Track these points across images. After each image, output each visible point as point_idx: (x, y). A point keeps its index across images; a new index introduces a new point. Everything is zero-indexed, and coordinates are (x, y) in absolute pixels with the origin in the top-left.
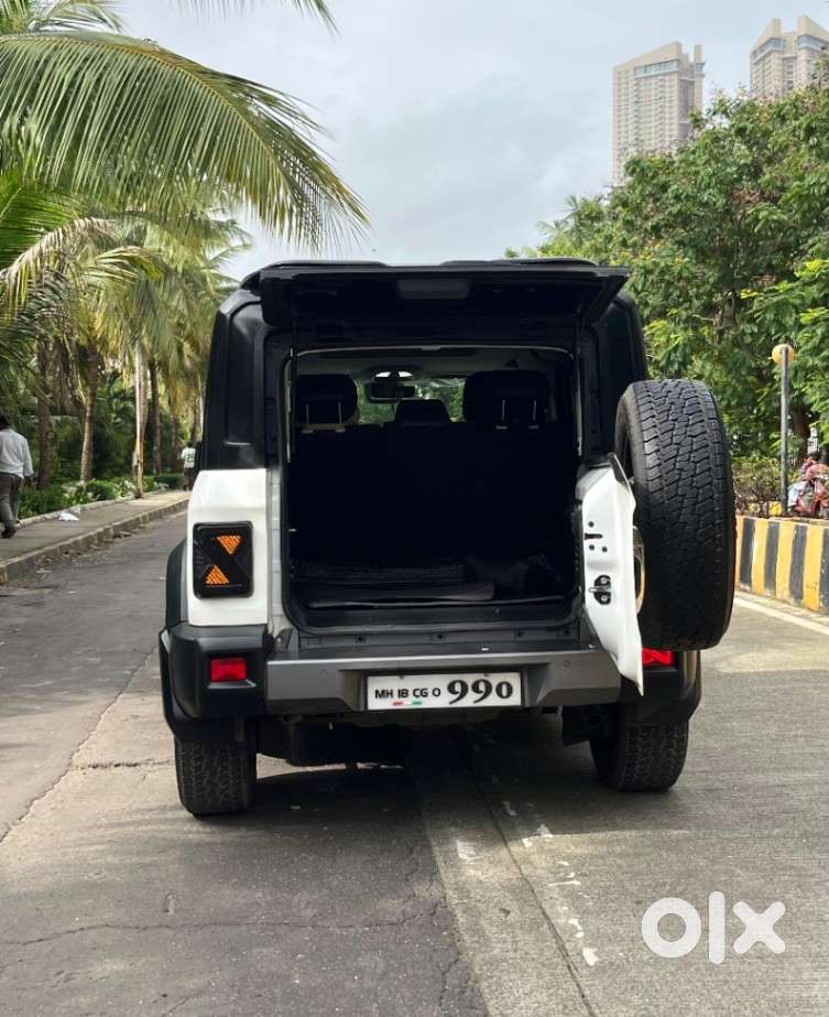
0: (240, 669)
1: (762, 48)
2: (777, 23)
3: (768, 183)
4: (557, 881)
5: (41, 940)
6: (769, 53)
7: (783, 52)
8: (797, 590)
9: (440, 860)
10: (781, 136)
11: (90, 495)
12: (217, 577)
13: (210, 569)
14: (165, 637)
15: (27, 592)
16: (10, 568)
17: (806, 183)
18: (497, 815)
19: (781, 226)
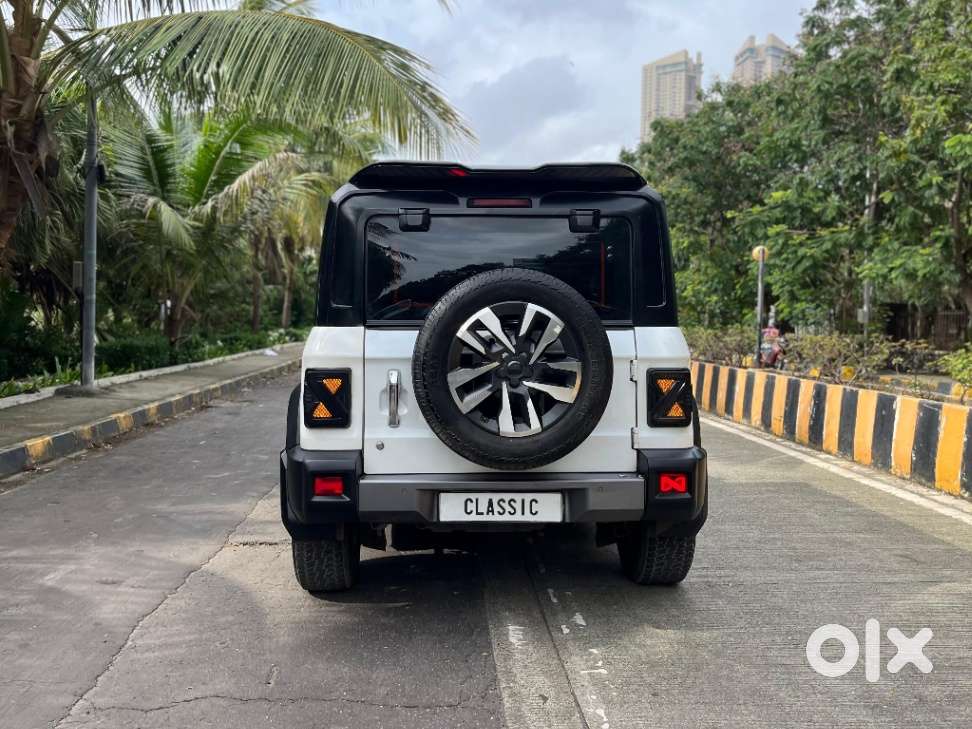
0: (337, 486)
1: (741, 55)
2: (752, 38)
3: (748, 138)
4: (588, 668)
5: (161, 708)
6: (747, 59)
7: (756, 58)
8: (766, 421)
9: (494, 641)
10: (757, 107)
11: (287, 338)
12: (321, 412)
13: (318, 404)
14: (284, 455)
15: (232, 404)
16: (222, 387)
17: (775, 138)
18: (542, 602)
19: (756, 169)
